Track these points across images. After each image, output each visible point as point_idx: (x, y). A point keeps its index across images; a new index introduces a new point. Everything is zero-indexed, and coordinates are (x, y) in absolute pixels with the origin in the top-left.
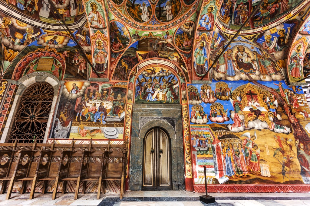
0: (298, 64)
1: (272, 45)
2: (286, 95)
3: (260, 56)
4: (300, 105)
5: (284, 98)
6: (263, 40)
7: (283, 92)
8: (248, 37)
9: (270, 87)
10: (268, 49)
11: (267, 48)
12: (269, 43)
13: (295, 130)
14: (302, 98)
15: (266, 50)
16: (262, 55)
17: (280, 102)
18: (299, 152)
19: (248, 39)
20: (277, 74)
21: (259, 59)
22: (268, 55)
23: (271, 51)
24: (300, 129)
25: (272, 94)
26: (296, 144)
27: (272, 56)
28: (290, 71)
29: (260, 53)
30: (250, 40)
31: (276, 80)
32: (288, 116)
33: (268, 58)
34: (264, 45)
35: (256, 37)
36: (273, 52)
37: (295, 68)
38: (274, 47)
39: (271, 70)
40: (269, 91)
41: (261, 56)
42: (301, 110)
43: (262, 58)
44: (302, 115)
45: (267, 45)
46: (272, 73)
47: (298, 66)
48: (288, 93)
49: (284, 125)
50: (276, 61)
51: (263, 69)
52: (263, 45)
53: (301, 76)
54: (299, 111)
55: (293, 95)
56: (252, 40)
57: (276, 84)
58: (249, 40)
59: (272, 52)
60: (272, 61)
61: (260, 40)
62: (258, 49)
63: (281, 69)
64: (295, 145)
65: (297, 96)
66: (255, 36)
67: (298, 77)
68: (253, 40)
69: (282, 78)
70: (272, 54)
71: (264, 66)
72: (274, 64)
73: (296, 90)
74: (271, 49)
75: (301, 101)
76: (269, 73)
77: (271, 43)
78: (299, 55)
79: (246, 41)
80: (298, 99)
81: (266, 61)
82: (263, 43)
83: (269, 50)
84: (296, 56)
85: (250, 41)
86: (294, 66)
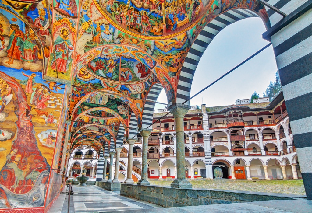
0: (67, 55)
1: (47, 25)
2: (33, 91)
3: (20, 33)
4: (48, 106)
5: (27, 94)
6: (36, 15)
7: (32, 86)
8: (14, 4)
9: (12, 77)
10: (41, 29)
11: (40, 27)
12: (44, 20)
13: (18, 136)
14: (57, 99)
15: (36, 29)
16: (26, 33)
17: (17, 97)
18: (7, 165)
19: (13, 7)
20: (36, 63)
21: (17, 37)
22: (35, 36)
23: (44, 32)
24: (29, 136)
25: (9, 86)
26: (10, 154)
27: (41, 39)
28: (52, 62)
29: (24, 30)
30: (17, 9)
31: (29, 70)
32: (19, 118)
33: (33, 39)
34: (37, 22)
35: (27, 7)
36: (46, 34)
37: (60, 59)
38: (48, 28)
39: (28, 56)
40: (8, 80)
41: (23, 34)
42: (46, 113)
43: (24, 37)
44: (44, 119)
45: (41, 24)
46: (28, 59)
47: (65, 58)
48: (38, 89)
49: (3, 129)
50: (45, 46)
51: (15, 51)
52: (35, 22)
53: (66, 71)
54: (41, 114)
55: (46, 93)
56: (19, 10)
57: (25, 74)
58: (15, 8)
59: (44, 34)
60: (38, 45)
61: (33, 13)
62: (24, 25)
63: (46, 58)
64: (6, 156)
65: (51, 95)
66: (25, 5)
67: (61, 72)
68: (22, 10)
69: (41, 69)
70: (44, 37)
71: (19, 48)
72: (38, 49)
73: (54, 88)
74: (45, 29)
75: (53, 102)
76: (24, 58)
77: (45, 22)
78: (68, 44)
79: (8, 8)
80: (50, 98)
81: (28, 42)
82: (36, 19)
83: (42, 31)
84: (63, 44)
85: (15, 10)
86: (60, 56)
